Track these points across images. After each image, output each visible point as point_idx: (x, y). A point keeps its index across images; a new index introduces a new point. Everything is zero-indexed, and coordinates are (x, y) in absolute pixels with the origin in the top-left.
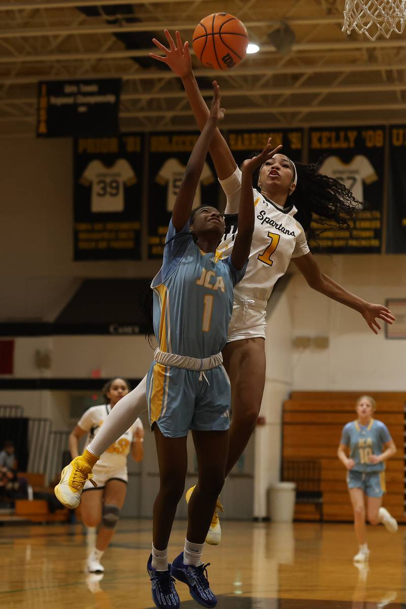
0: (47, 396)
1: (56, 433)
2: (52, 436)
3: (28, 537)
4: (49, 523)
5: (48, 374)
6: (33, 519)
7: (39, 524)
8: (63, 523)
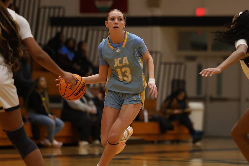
0: (157, 31)
1: (165, 64)
2: (162, 66)
3: (142, 153)
4: (160, 142)
5: (158, 12)
6: (147, 138)
7: (152, 142)
8: (173, 142)
